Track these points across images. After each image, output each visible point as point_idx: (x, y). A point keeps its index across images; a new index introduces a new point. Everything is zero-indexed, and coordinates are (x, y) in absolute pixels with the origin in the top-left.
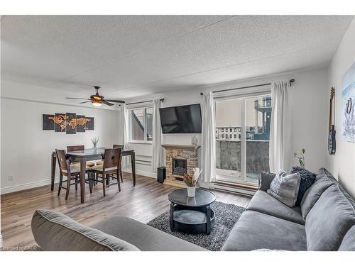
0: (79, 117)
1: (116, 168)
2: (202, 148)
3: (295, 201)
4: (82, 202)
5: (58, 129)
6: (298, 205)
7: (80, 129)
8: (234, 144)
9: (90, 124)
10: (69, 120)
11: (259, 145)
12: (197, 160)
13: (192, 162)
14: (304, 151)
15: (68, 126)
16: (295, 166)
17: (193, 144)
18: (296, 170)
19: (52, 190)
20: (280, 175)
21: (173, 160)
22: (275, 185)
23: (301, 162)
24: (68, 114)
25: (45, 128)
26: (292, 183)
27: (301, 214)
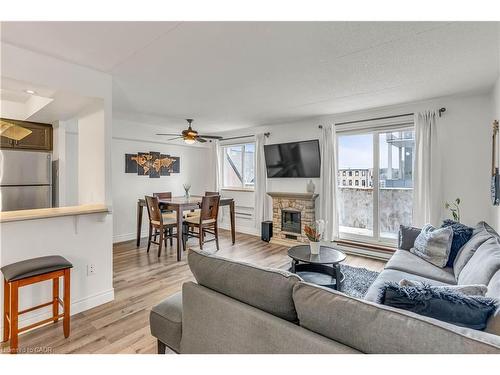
0: (164, 157)
1: (213, 220)
2: (321, 196)
3: (446, 260)
4: (179, 260)
5: (141, 173)
6: (450, 265)
7: (165, 171)
8: (361, 192)
9: (175, 166)
10: (152, 161)
11: (395, 194)
12: (314, 213)
13: (308, 215)
14: (459, 201)
15: (151, 168)
16: (446, 219)
17: (309, 191)
18: (448, 223)
19: (138, 245)
20: (427, 230)
21: (283, 212)
22: (420, 243)
23: (455, 215)
24: (151, 153)
25: (128, 170)
26: (442, 238)
27: (453, 275)
